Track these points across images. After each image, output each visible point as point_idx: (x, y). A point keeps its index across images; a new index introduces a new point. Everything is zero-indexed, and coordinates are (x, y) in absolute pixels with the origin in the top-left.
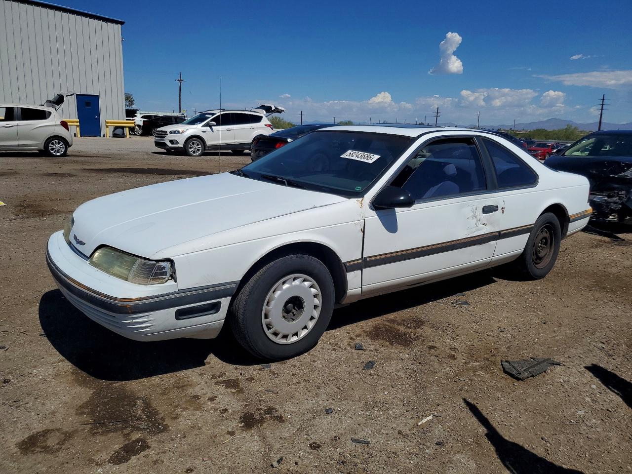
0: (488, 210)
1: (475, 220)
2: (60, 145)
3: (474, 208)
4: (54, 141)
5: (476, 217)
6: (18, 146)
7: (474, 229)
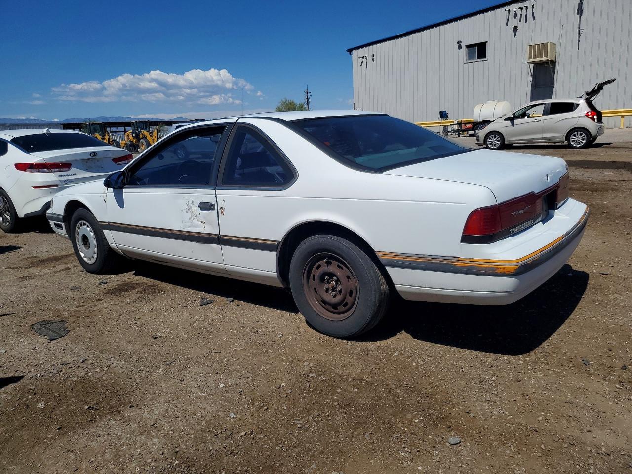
0: (206, 207)
1: (189, 214)
2: (582, 136)
3: (190, 202)
4: (575, 133)
5: (191, 212)
6: (543, 139)
7: (188, 224)
